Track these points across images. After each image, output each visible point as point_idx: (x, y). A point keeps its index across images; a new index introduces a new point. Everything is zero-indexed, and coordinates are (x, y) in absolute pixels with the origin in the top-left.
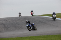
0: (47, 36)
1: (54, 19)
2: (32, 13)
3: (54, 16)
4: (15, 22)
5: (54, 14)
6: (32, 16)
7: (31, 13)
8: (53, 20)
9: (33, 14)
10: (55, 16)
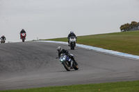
1: (72, 45)
2: (23, 35)
3: (71, 40)
5: (72, 35)
6: (23, 41)
7: (21, 36)
8: (70, 48)
9: (25, 37)
10: (75, 40)
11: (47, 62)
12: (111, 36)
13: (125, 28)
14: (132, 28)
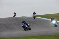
0: (38, 36)
2: (15, 14)
4: (7, 23)
10: (35, 15)
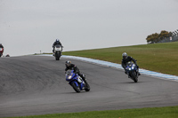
11: (53, 83)
12: (134, 49)
13: (153, 39)
14: (161, 39)
